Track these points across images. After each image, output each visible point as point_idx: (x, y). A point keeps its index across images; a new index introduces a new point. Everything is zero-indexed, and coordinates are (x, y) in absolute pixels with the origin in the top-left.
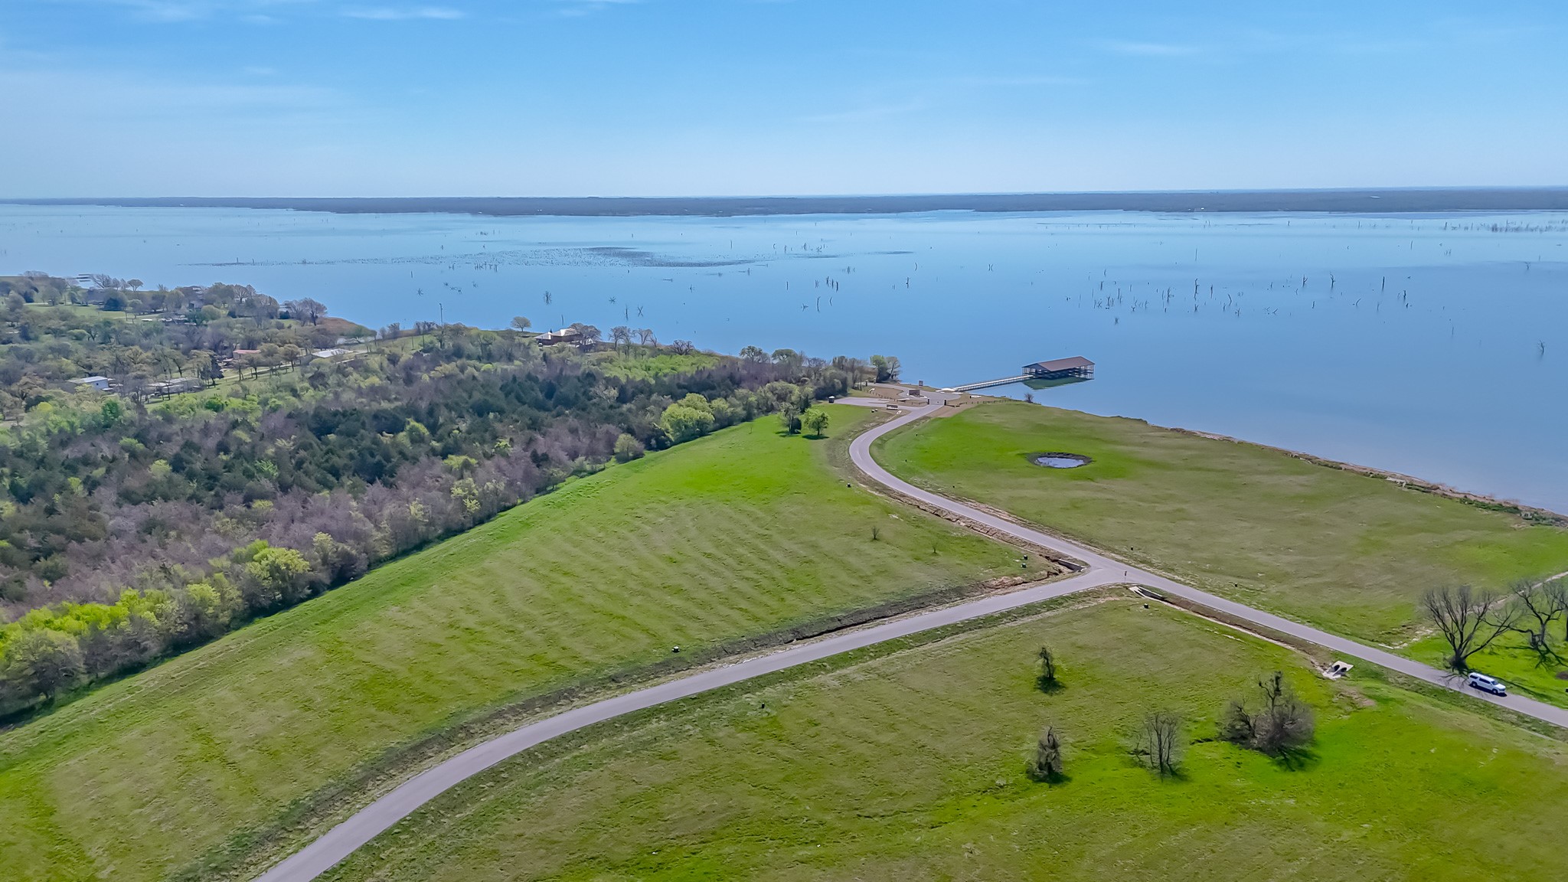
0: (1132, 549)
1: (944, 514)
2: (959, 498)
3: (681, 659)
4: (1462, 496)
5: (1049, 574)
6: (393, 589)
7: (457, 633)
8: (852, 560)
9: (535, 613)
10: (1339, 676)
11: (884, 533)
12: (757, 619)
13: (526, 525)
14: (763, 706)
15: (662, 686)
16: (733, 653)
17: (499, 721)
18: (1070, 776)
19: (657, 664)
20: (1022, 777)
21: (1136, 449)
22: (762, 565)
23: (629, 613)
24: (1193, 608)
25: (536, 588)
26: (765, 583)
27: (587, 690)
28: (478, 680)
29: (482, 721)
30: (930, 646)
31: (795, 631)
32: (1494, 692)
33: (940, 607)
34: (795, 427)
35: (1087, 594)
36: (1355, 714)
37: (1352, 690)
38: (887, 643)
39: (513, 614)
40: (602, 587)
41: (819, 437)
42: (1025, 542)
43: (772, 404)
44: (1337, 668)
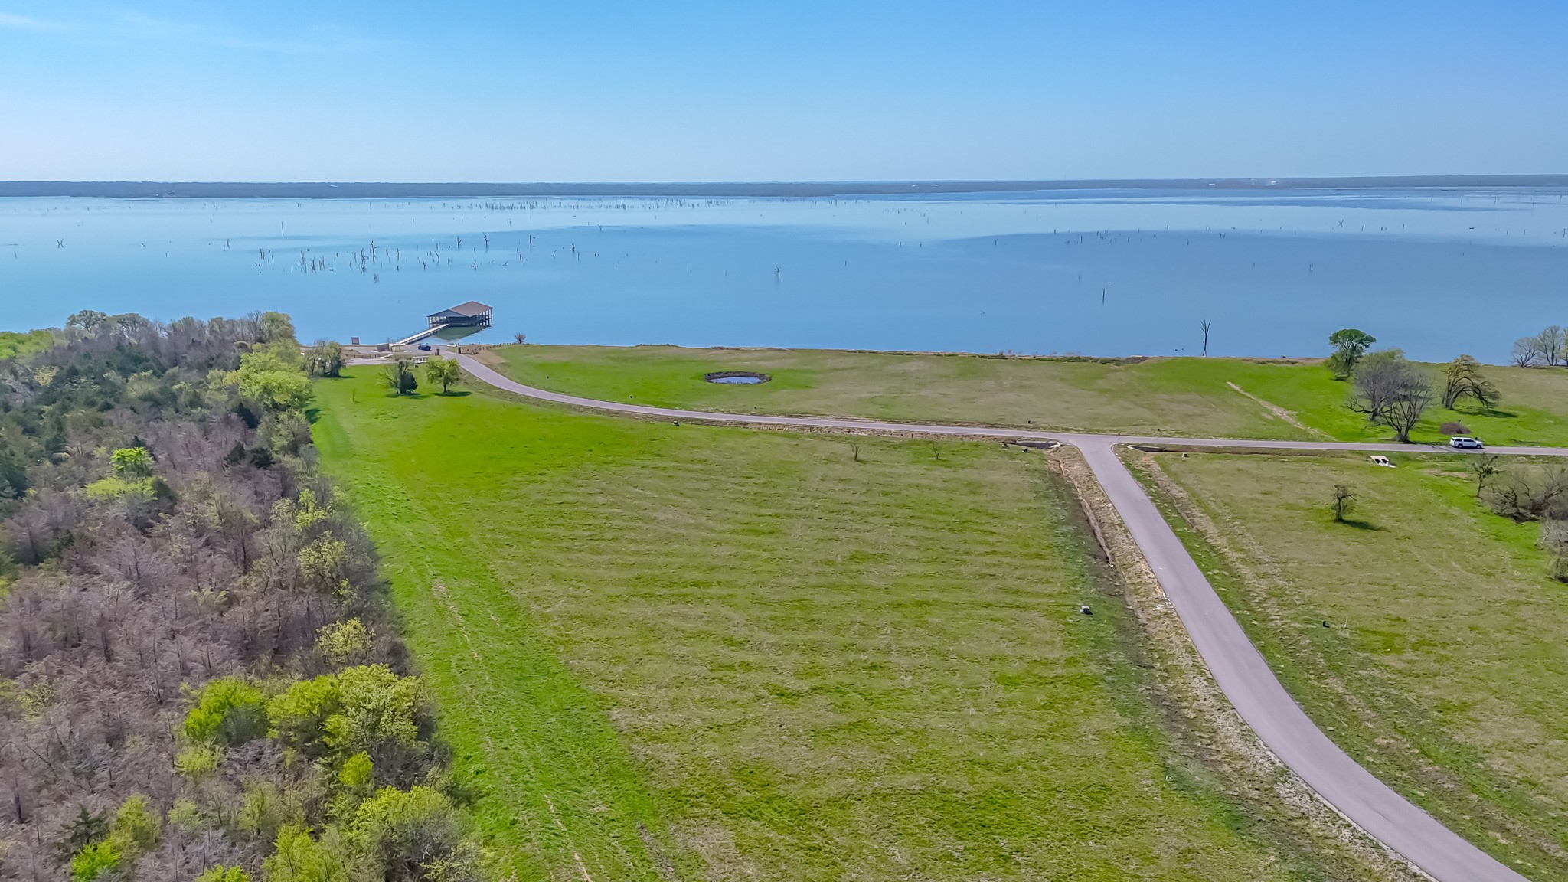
10: (1392, 466)
32: (1478, 447)
34: (406, 387)
41: (454, 393)
44: (1378, 461)
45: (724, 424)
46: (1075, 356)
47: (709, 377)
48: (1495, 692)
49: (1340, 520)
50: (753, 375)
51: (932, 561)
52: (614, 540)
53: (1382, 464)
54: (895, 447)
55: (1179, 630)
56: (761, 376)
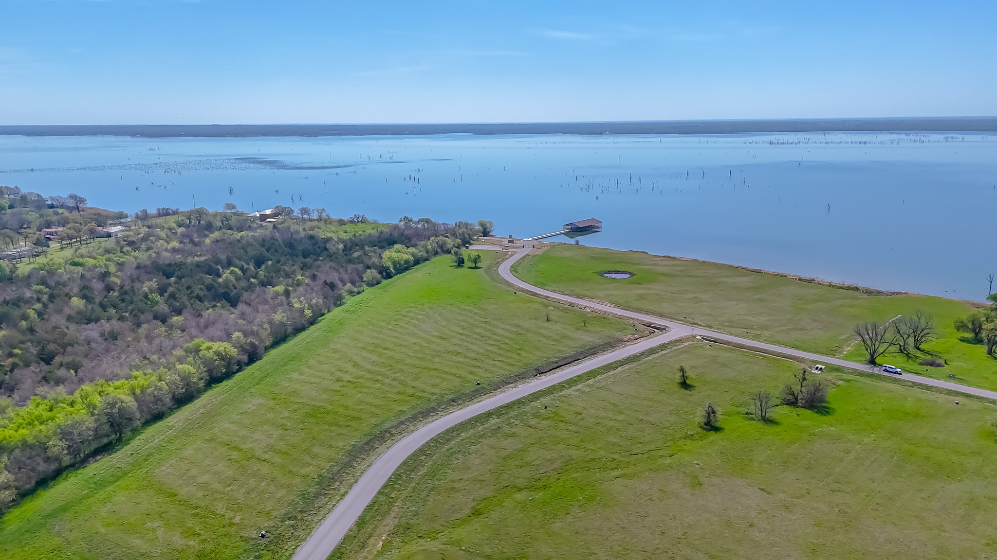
0: (685, 318)
1: (576, 305)
2: (578, 297)
3: (483, 388)
4: (828, 284)
5: (650, 333)
6: (286, 364)
7: (343, 383)
8: (543, 331)
9: (383, 370)
10: (820, 372)
11: (551, 317)
12: (513, 365)
13: (341, 323)
14: (546, 407)
15: (483, 402)
16: (509, 383)
17: (404, 426)
18: (722, 427)
19: (472, 391)
20: (699, 430)
21: (652, 267)
22: (496, 337)
23: (437, 366)
24: (733, 345)
25: (374, 358)
26: (504, 346)
27: (442, 407)
28: (376, 406)
29: (396, 427)
30: (612, 372)
31: (536, 370)
32: (896, 373)
33: (605, 353)
34: (460, 263)
35: (677, 341)
36: (837, 388)
37: (830, 378)
38: (590, 372)
39: (369, 372)
40: (412, 355)
41: (476, 268)
42: (628, 317)
43: (437, 250)
44: (817, 368)
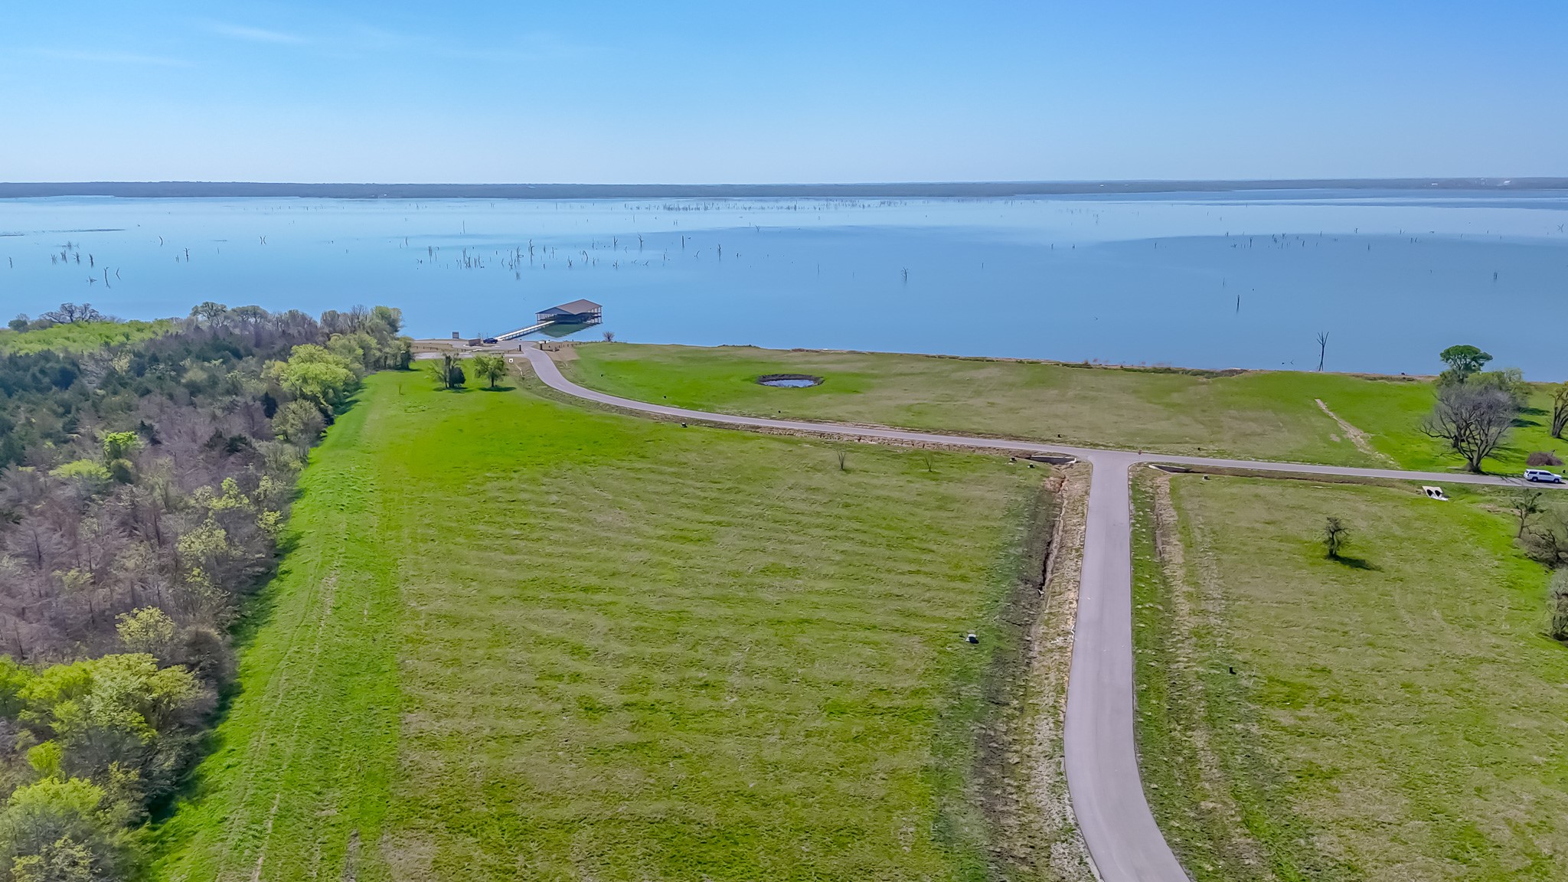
3: (1000, 649)
7: (623, 717)
9: (674, 649)
10: (1445, 499)
13: (362, 541)
25: (596, 620)
28: (837, 771)
29: (1002, 832)
34: (455, 381)
39: (643, 663)
40: (682, 593)
41: (495, 389)
44: (1430, 493)
45: (736, 427)
46: (1165, 366)
47: (764, 379)
48: (1383, 761)
49: (1333, 556)
50: (809, 378)
51: (847, 577)
52: (539, 540)
53: (1435, 496)
54: (897, 457)
55: (1063, 667)
56: (816, 380)
